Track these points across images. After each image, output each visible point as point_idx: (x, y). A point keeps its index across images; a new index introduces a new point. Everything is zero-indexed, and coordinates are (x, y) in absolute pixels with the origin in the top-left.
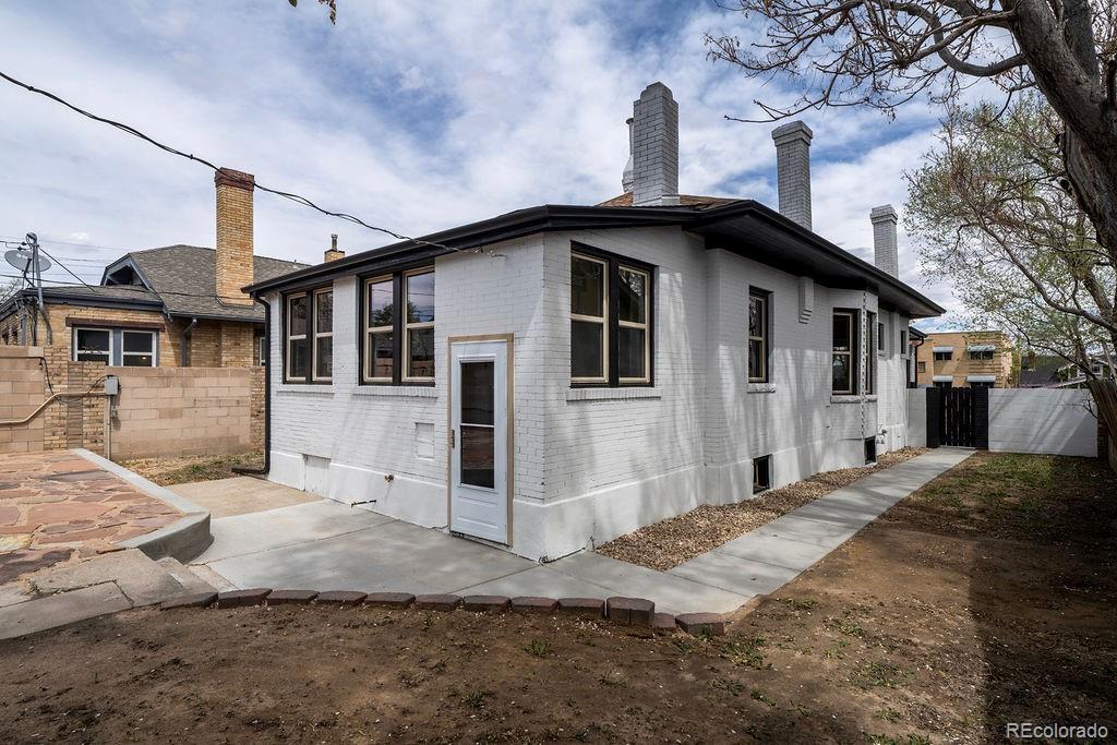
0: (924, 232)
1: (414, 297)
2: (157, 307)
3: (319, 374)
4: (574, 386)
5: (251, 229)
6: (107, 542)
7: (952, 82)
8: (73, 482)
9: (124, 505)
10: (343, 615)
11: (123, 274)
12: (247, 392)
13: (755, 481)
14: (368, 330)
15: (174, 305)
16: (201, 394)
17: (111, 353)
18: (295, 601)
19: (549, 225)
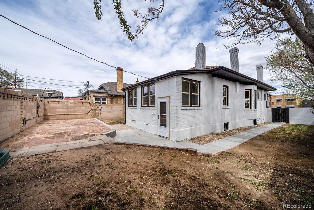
0: (271, 70)
1: (151, 90)
2: (107, 93)
3: (134, 105)
4: (182, 107)
5: (123, 78)
6: (100, 133)
7: (276, 34)
8: (95, 124)
9: (102, 128)
10: (138, 147)
11: (102, 88)
12: (122, 109)
13: (224, 128)
14: (143, 96)
15: (110, 93)
16: (114, 109)
17: (100, 102)
18: (130, 144)
19: (177, 74)
